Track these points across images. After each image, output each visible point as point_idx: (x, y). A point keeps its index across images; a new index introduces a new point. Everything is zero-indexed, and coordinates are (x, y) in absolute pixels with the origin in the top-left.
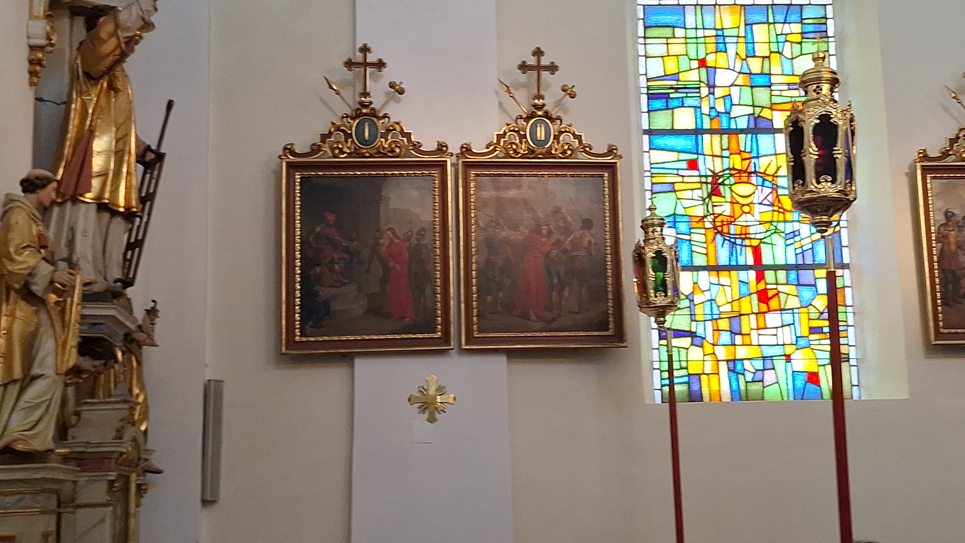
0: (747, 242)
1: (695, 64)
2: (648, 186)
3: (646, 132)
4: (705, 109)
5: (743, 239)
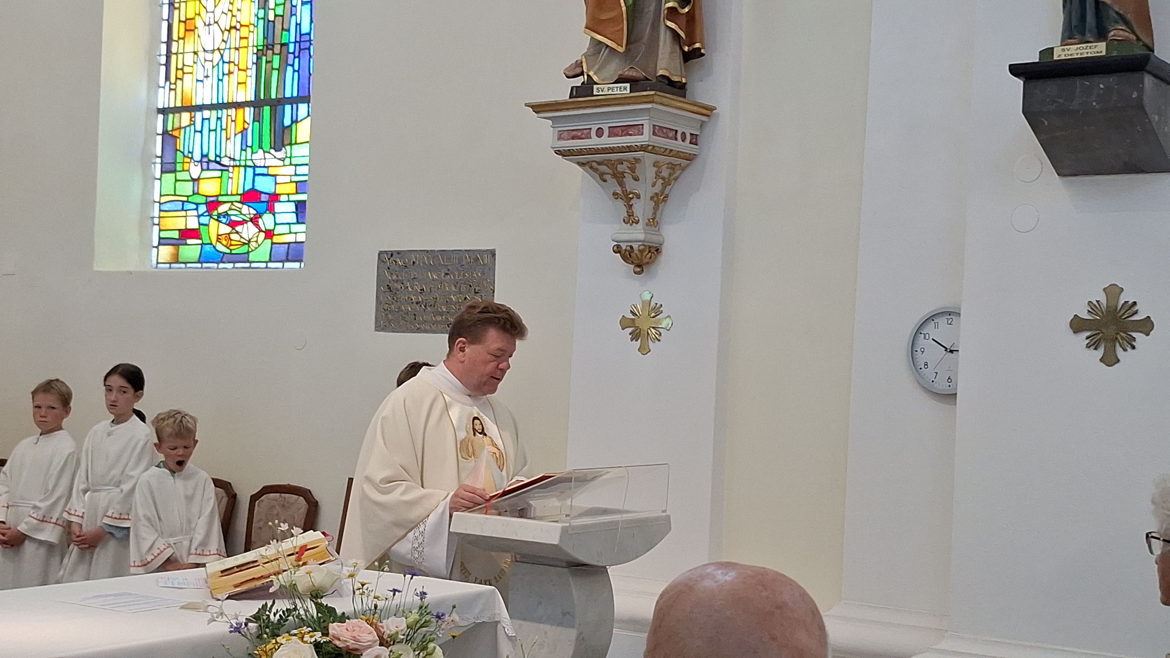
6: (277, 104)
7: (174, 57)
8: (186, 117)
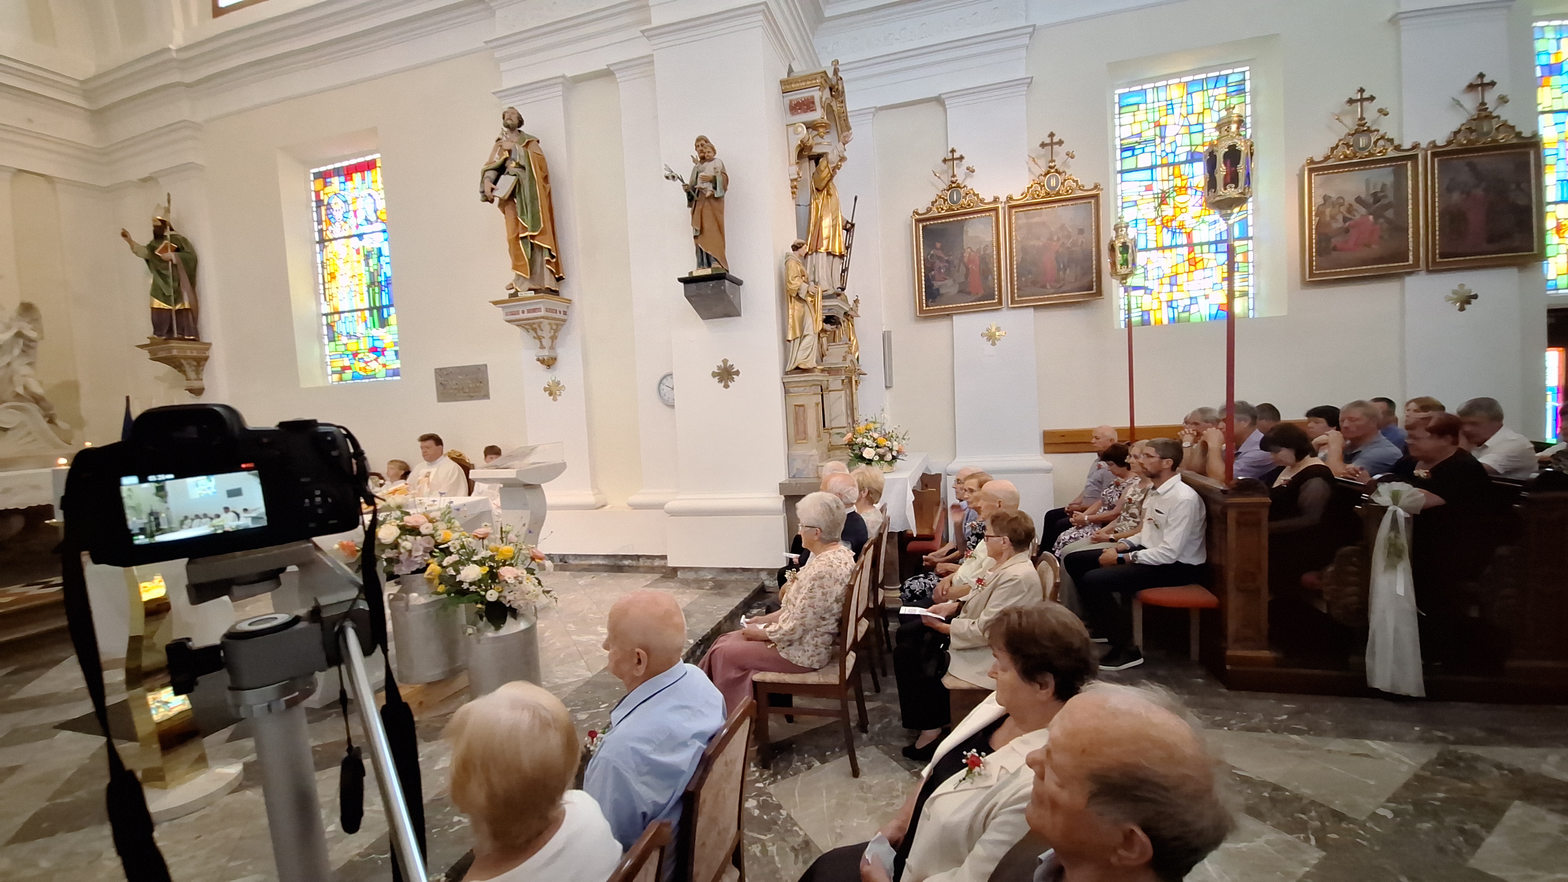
0: (1184, 230)
1: (1152, 125)
2: (1120, 204)
3: (1119, 172)
4: (1158, 152)
5: (1181, 229)
6: (380, 309)
7: (327, 291)
8: (336, 317)
